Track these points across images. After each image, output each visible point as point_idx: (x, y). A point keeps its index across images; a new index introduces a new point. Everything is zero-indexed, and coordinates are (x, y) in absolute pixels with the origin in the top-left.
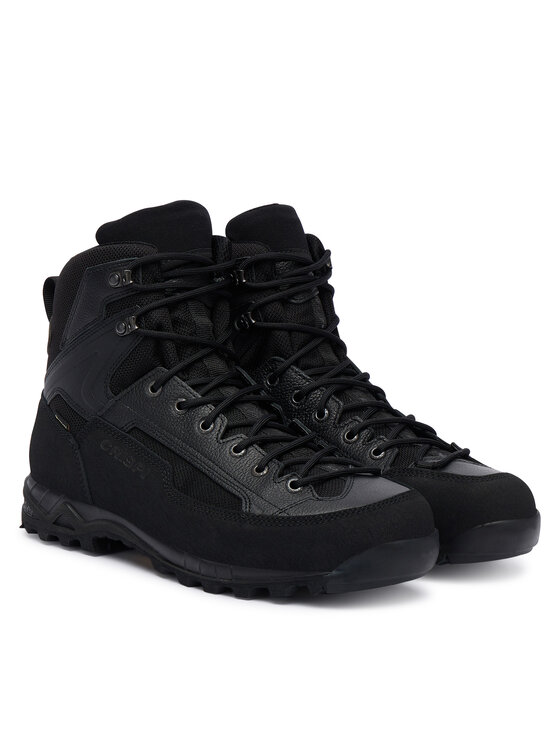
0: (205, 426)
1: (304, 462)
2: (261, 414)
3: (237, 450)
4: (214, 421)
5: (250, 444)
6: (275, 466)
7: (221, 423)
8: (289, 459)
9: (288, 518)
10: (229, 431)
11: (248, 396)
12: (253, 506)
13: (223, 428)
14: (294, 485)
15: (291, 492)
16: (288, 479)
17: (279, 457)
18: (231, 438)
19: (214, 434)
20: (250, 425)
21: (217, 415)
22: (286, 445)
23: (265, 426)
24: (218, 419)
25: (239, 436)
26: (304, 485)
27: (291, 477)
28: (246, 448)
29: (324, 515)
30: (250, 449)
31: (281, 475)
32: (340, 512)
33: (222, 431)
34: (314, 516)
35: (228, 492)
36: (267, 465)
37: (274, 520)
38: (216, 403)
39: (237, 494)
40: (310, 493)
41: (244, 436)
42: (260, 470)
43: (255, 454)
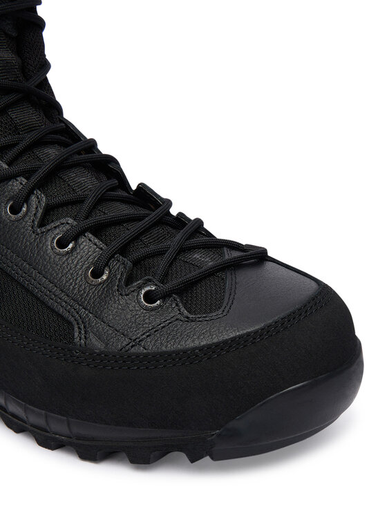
0: (15, 210)
1: (161, 253)
2: (96, 182)
3: (62, 244)
4: (27, 200)
5: (81, 233)
6: (120, 266)
7: (38, 201)
8: (139, 251)
9: (146, 356)
10: (49, 213)
11: (77, 157)
12: (91, 335)
13: (40, 211)
14: (149, 297)
15: (147, 309)
16: (140, 288)
17: (123, 250)
18: (53, 225)
19: (29, 220)
20: (79, 201)
21: (31, 192)
22: (134, 228)
23: (102, 200)
24: (33, 198)
25: (63, 221)
26: (165, 296)
27: (145, 284)
28: (76, 238)
29: (201, 349)
30: (82, 240)
31: (129, 281)
32: (225, 342)
33: (39, 215)
34: (185, 351)
35: (53, 311)
36: (107, 265)
37: (124, 360)
38: (28, 174)
39: (66, 315)
40: (175, 309)
41: (71, 221)
42: (97, 274)
43: (89, 247)
